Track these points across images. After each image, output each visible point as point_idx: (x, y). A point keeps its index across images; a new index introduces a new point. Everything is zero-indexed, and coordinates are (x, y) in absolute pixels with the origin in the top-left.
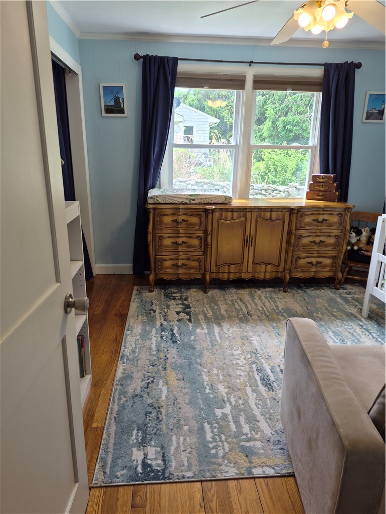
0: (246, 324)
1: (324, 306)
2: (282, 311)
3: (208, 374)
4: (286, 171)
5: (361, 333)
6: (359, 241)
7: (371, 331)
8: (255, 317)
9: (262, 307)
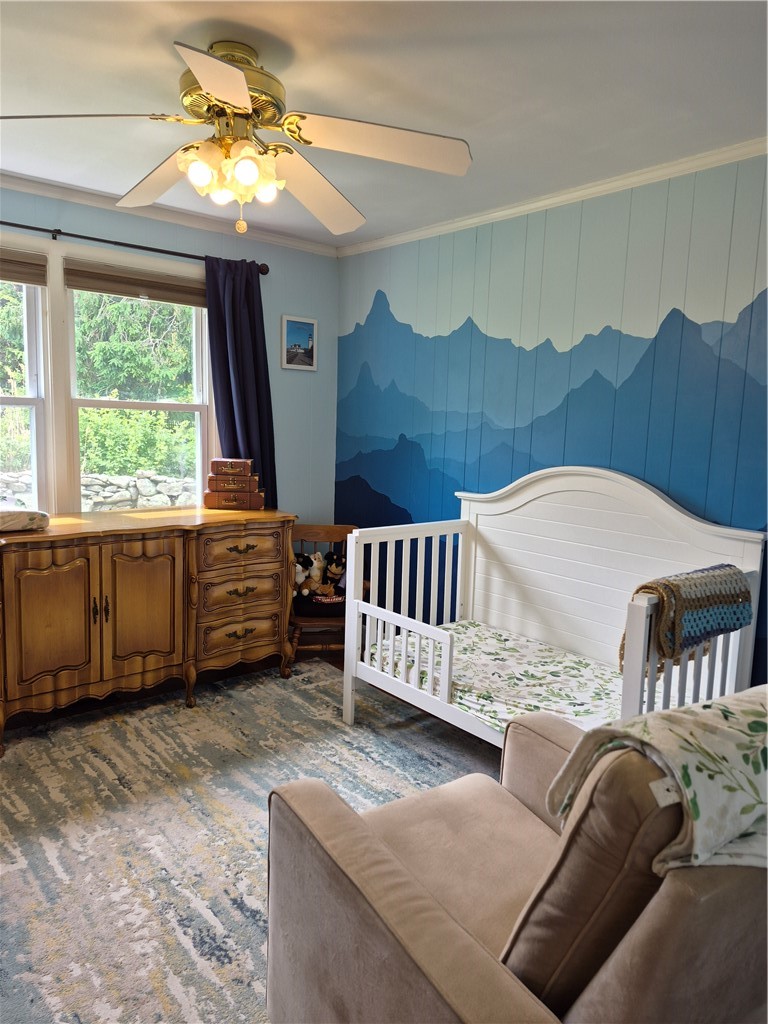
0: (124, 809)
1: (273, 719)
2: (195, 753)
3: (58, 986)
4: (125, 447)
5: (352, 759)
6: (308, 577)
7: (367, 750)
8: (140, 787)
9: (150, 757)
